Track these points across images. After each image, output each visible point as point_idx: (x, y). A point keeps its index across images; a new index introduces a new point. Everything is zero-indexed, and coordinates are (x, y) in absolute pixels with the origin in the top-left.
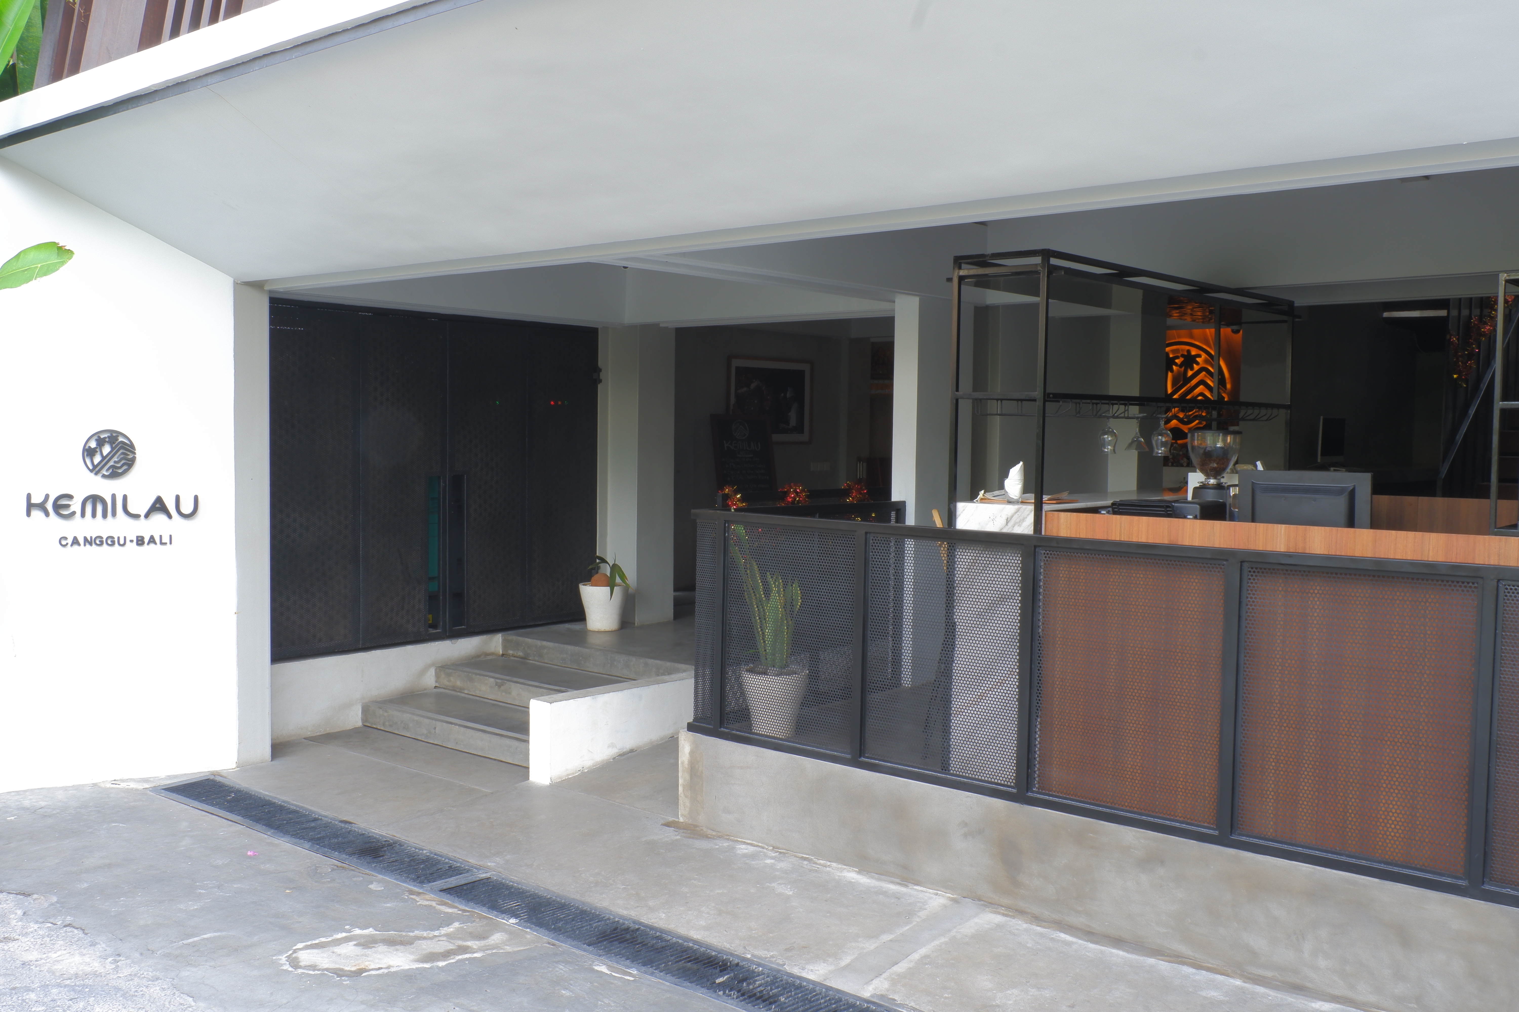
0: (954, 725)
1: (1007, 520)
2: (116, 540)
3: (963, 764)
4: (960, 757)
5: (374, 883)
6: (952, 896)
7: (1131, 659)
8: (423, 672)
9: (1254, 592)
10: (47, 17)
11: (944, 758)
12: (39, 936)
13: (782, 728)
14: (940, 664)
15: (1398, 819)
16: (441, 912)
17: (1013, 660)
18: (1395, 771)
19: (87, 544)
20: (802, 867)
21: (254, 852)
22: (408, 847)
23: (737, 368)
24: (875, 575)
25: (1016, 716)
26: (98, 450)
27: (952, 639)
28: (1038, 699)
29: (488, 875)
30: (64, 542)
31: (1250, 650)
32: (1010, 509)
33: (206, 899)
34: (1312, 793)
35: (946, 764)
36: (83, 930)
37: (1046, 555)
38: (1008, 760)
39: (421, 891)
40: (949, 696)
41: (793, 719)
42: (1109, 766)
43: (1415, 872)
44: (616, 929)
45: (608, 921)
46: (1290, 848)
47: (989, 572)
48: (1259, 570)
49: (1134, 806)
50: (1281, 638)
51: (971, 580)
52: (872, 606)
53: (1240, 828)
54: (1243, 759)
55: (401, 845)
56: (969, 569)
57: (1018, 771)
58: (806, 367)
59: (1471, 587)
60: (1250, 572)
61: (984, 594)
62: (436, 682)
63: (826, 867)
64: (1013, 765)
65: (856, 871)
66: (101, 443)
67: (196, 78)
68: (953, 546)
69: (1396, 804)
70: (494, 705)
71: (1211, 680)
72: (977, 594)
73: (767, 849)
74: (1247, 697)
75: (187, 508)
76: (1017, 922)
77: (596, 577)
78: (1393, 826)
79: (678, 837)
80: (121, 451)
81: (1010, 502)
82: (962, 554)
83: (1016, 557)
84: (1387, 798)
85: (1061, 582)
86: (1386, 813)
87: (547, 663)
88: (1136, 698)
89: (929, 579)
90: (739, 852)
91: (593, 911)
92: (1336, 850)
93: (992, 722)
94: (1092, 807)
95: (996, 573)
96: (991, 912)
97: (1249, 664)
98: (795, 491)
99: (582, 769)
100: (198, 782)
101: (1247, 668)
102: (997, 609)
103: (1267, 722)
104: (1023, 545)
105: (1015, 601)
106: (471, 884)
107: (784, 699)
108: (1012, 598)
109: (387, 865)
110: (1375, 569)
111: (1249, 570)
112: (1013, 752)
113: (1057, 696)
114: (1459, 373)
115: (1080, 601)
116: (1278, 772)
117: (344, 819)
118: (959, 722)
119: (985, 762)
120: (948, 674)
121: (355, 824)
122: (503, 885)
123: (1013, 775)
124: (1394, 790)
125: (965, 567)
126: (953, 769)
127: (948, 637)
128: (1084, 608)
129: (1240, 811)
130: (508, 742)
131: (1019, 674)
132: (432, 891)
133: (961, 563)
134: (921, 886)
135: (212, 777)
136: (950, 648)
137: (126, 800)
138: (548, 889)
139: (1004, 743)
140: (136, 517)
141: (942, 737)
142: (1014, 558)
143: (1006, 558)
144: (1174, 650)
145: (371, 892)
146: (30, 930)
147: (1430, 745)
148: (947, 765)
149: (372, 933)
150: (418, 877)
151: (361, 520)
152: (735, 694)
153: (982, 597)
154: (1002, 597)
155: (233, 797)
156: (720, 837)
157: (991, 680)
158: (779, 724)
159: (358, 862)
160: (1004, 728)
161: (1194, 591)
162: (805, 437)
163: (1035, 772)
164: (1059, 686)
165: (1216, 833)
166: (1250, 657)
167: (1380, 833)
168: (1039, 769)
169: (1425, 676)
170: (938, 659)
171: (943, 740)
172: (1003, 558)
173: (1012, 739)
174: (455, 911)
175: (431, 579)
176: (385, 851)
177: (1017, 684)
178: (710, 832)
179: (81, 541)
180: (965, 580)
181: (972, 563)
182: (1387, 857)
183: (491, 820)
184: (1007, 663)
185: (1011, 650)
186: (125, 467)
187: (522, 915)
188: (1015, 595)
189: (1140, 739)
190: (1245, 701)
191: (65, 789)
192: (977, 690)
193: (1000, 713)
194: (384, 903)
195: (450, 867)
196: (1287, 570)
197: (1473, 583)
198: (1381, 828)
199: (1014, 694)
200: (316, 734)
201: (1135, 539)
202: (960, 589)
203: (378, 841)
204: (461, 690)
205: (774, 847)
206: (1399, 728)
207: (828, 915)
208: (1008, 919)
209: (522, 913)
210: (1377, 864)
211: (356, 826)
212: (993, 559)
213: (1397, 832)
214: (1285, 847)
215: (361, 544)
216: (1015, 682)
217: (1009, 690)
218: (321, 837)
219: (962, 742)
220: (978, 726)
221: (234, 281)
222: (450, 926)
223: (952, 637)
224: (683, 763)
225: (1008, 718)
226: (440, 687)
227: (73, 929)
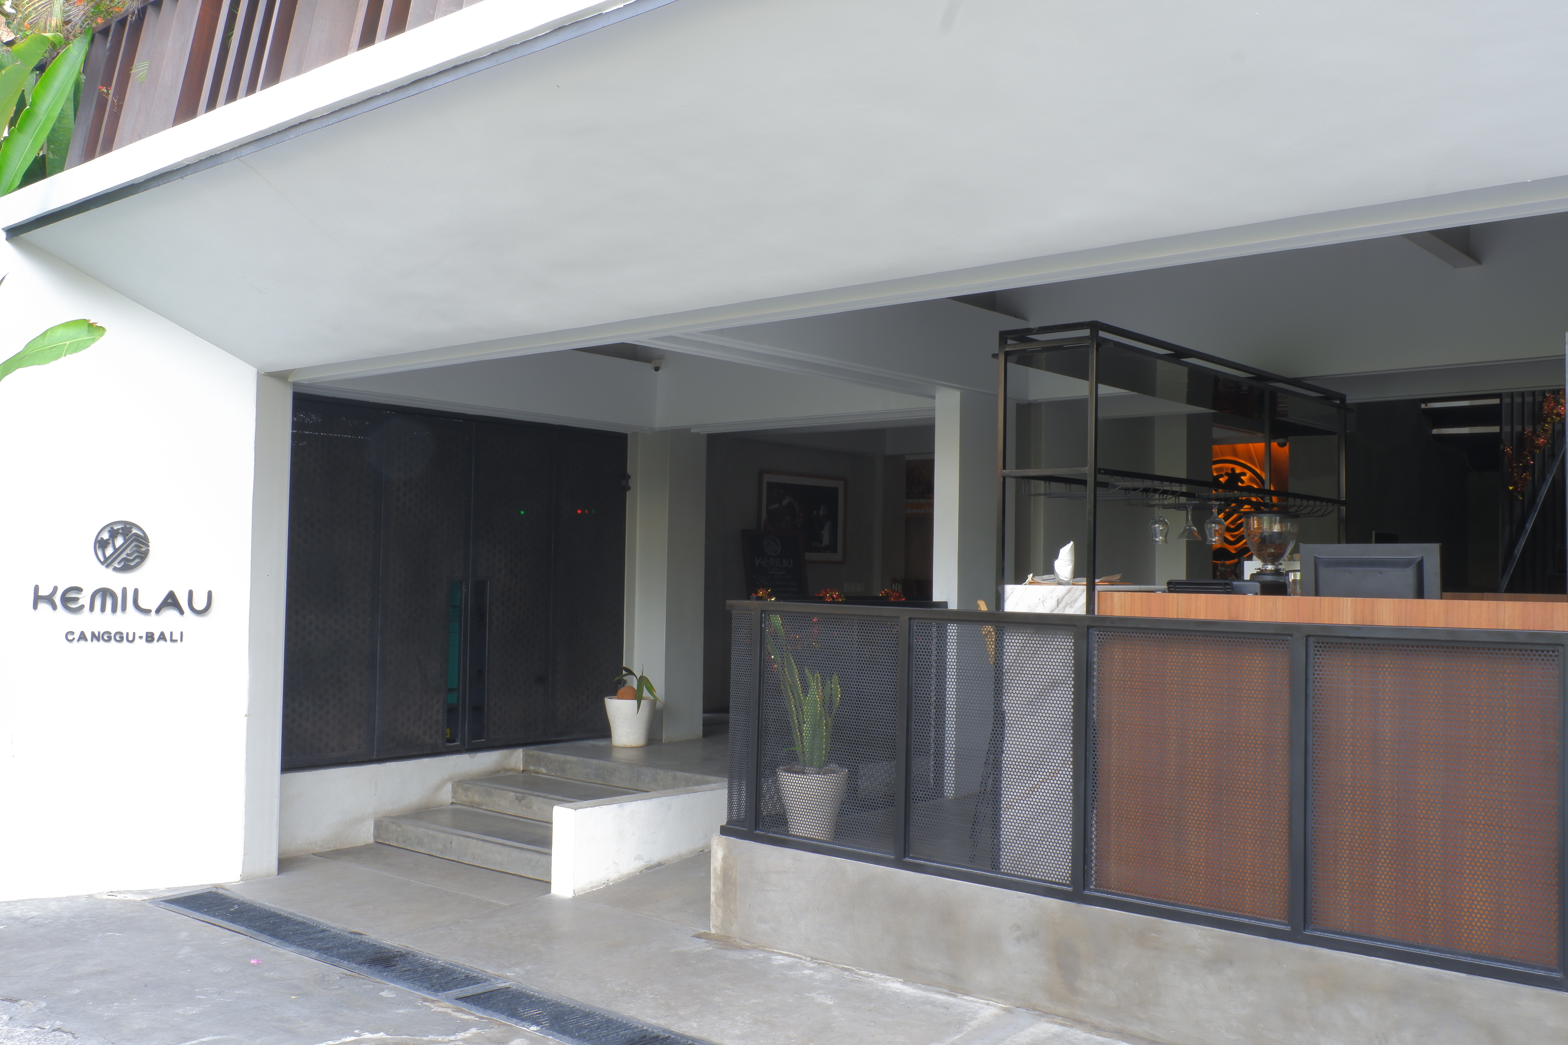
0: (1005, 819)
1: (1058, 601)
2: (125, 636)
3: (1015, 862)
4: (1011, 855)
5: (386, 991)
6: (1004, 1006)
7: (1192, 743)
8: (439, 787)
9: (1321, 668)
10: (80, 108)
11: (995, 856)
12: (26, 1040)
13: (821, 829)
14: (989, 755)
15: (1484, 908)
16: (457, 1018)
17: (1066, 748)
18: (1478, 856)
19: (94, 639)
20: (843, 977)
21: (258, 961)
22: (421, 957)
23: (768, 483)
24: (919, 662)
25: (1071, 808)
26: (110, 541)
27: (1002, 728)
28: (1094, 789)
29: (507, 985)
30: (70, 637)
31: (1318, 729)
32: (1061, 590)
33: (206, 1005)
34: (1390, 881)
35: (996, 862)
36: (73, 1034)
37: (1100, 636)
38: (1063, 856)
39: (435, 999)
40: (998, 789)
41: (833, 818)
42: (1172, 859)
43: (1504, 965)
44: (645, 1037)
45: (636, 1030)
46: (1369, 943)
47: (1040, 656)
48: (1325, 644)
49: (1199, 902)
50: (1351, 716)
51: (1021, 665)
52: (917, 695)
53: (1313, 923)
54: (1315, 847)
55: (414, 956)
56: (1018, 653)
57: (1073, 868)
58: (839, 485)
59: (1551, 656)
60: (1316, 647)
61: (1034, 680)
62: (453, 798)
63: (868, 977)
64: (1068, 861)
65: (901, 982)
66: (114, 534)
67: (230, 150)
68: (1001, 630)
69: (1481, 891)
70: (513, 820)
71: (1278, 763)
72: (1028, 679)
73: (804, 960)
74: (1317, 780)
75: (200, 604)
76: (1075, 1032)
77: (622, 691)
78: (1479, 916)
79: (710, 948)
80: (134, 544)
81: (1060, 583)
82: (1011, 637)
83: (1068, 639)
84: (1471, 884)
85: (1116, 664)
86: (1470, 902)
87: (570, 779)
88: (1198, 785)
89: (977, 665)
90: (774, 962)
91: (620, 1020)
92: (1418, 943)
93: (1044, 815)
94: (1154, 904)
95: (1047, 656)
96: (1047, 1022)
97: (1319, 745)
98: (831, 596)
99: (607, 882)
100: (200, 894)
101: (1317, 749)
102: (1048, 694)
103: (1339, 807)
104: (1075, 626)
105: (1067, 686)
106: (489, 993)
107: (823, 798)
108: (1064, 683)
109: (400, 974)
110: (1448, 639)
111: (1315, 645)
112: (1068, 847)
113: (1114, 786)
114: (1515, 484)
115: (1137, 683)
116: (1352, 861)
117: (354, 930)
118: (1010, 817)
119: (1039, 859)
120: (997, 766)
121: (365, 935)
122: (523, 994)
123: (1068, 873)
124: (1478, 876)
125: (1015, 651)
126: (1004, 867)
127: (997, 726)
128: (1140, 691)
129: (1313, 904)
130: (528, 855)
131: (1073, 763)
132: (447, 999)
133: (1010, 647)
134: (971, 996)
135: (214, 890)
136: (1000, 738)
137: (122, 911)
138: (571, 999)
139: (1058, 838)
140: (147, 612)
141: (991, 833)
142: (1066, 640)
143: (1058, 641)
144: (1237, 733)
145: (382, 999)
146: (17, 1034)
147: (1515, 826)
148: (998, 864)
149: (383, 1037)
150: (432, 986)
151: (379, 624)
152: (772, 797)
153: (1033, 683)
154: (1053, 682)
155: (236, 909)
156: (754, 948)
157: (1043, 770)
158: (818, 825)
159: (368, 971)
160: (1058, 822)
161: (1257, 669)
162: (838, 556)
163: (1092, 868)
164: (1116, 775)
165: (1288, 928)
166: (1318, 737)
167: (1465, 924)
168: (1096, 865)
169: (1507, 752)
170: (987, 750)
171: (993, 837)
172: (1054, 641)
173: (1067, 834)
174: (472, 1017)
175: (451, 690)
176: (396, 961)
177: (1071, 773)
178: (743, 943)
179: (89, 636)
180: (1014, 665)
181: (1021, 647)
182: (1474, 949)
183: (511, 932)
184: (1061, 751)
185: (1064, 738)
186: (137, 560)
187: (543, 1023)
188: (1067, 679)
189: (1204, 829)
190: (1315, 784)
191: (59, 900)
192: (1029, 782)
193: (1053, 806)
194: (396, 1009)
195: (467, 977)
196: (1355, 644)
197: (1553, 652)
198: (1466, 918)
199: (1068, 785)
200: (325, 850)
201: (1193, 617)
202: (1009, 674)
203: (390, 951)
204: (478, 806)
205: (812, 958)
206: (1481, 809)
207: (872, 1024)
208: (1066, 1028)
209: (543, 1021)
210: (1464, 958)
211: (367, 937)
212: (1044, 642)
213: (1484, 922)
214: (1364, 942)
215: (379, 650)
216: (1069, 772)
217: (1062, 780)
218: (329, 947)
219: (1013, 838)
220: (1031, 820)
221: (258, 372)
222: (467, 1032)
223: (1002, 725)
224: (715, 869)
225: (1062, 811)
226: (456, 804)
227: (62, 1033)
